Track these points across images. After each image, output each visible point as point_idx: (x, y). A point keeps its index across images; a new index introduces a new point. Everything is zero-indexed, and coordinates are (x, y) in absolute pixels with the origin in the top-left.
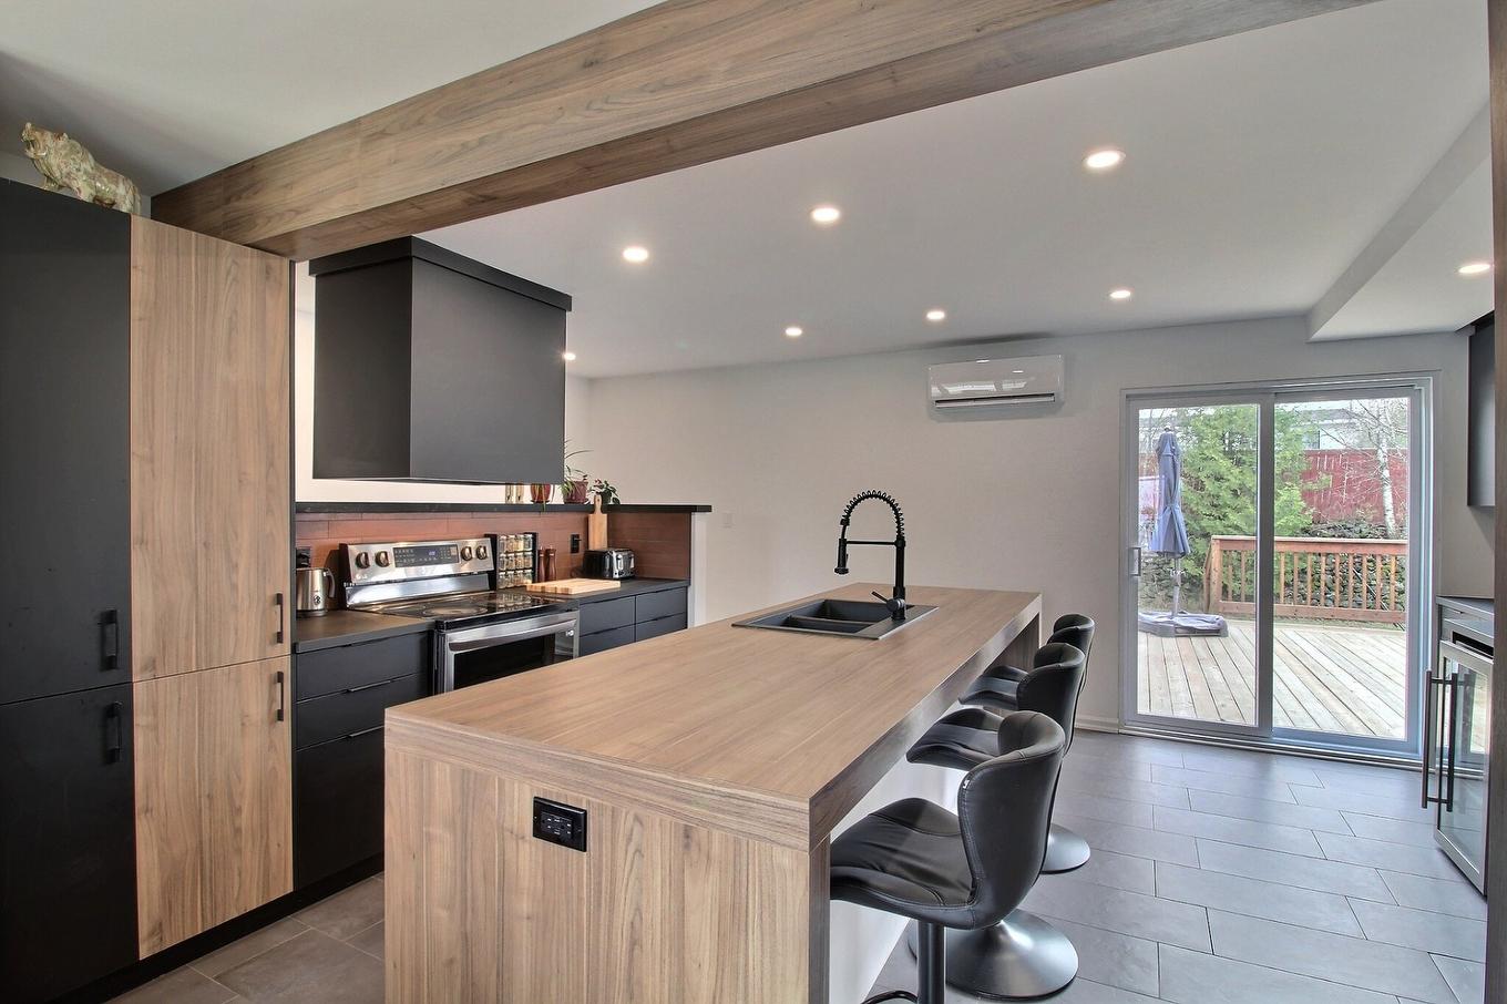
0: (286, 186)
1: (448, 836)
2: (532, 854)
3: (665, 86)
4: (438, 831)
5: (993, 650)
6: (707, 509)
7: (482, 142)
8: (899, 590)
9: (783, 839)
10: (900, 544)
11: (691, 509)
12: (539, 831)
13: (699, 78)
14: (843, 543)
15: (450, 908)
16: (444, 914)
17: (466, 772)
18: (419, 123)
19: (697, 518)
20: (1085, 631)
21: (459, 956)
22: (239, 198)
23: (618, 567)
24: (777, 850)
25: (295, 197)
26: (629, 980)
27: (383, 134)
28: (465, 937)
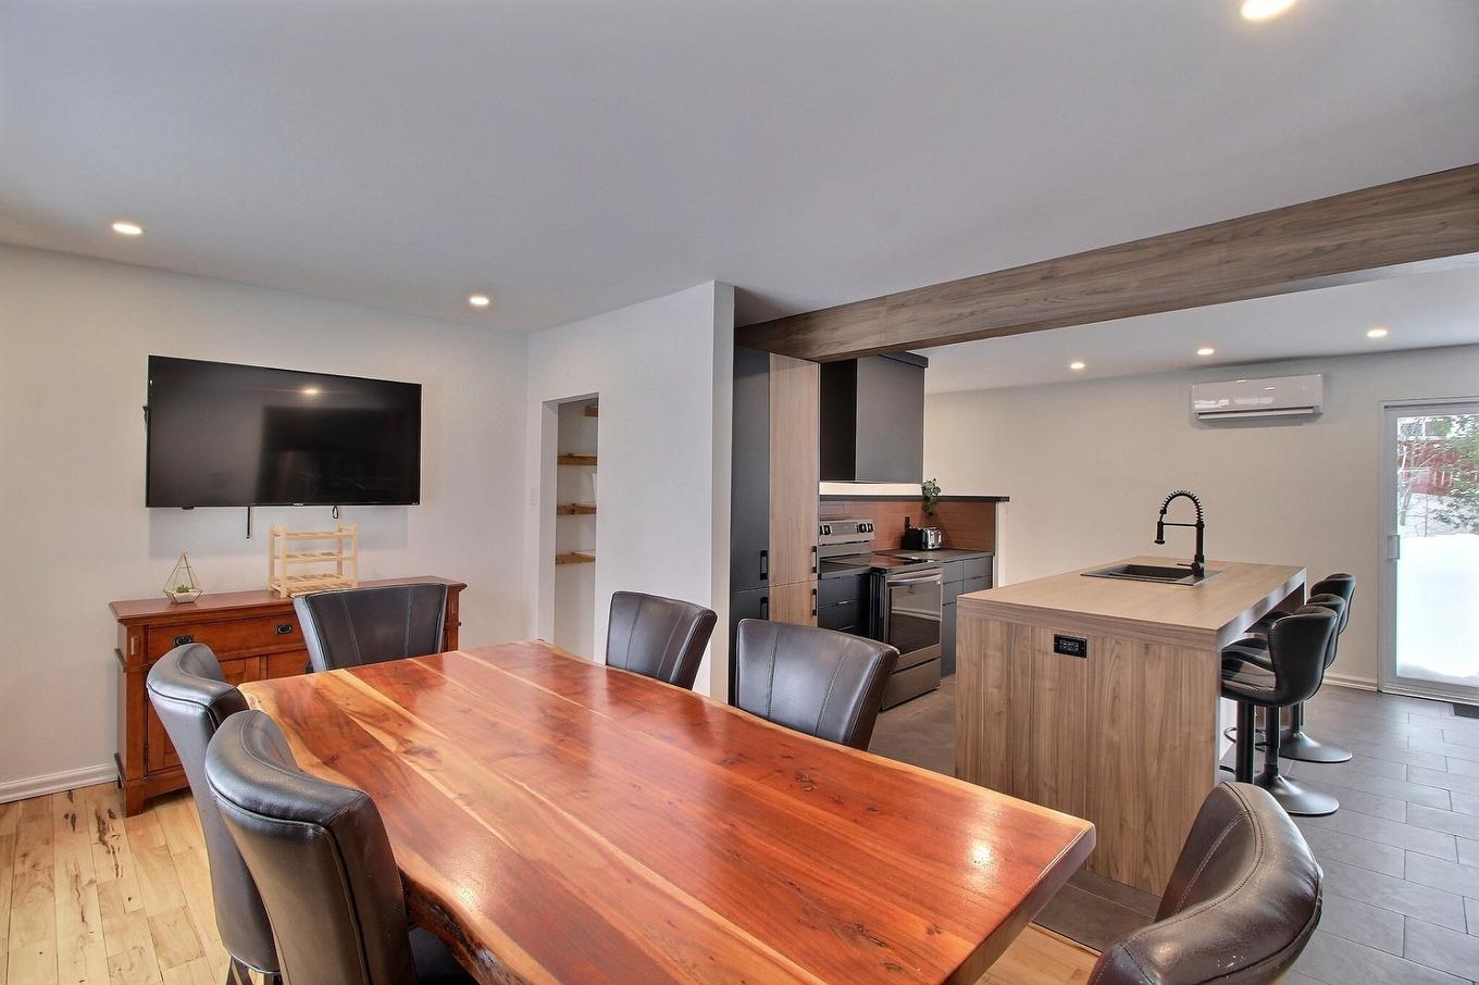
0: (833, 329)
1: (998, 654)
2: (1051, 660)
3: (1096, 292)
4: (990, 652)
5: (1275, 599)
6: (1007, 499)
7: (972, 314)
8: (1199, 557)
9: (1197, 646)
10: (1200, 526)
11: (998, 499)
12: (1057, 649)
13: (1118, 289)
14: (1161, 525)
15: (999, 687)
16: (995, 691)
17: (1009, 625)
18: (928, 301)
19: (1000, 507)
20: (1348, 582)
21: (1005, 710)
22: (797, 334)
23: (931, 541)
24: (1198, 653)
25: (837, 335)
26: (1112, 714)
27: (903, 305)
28: (1009, 701)
